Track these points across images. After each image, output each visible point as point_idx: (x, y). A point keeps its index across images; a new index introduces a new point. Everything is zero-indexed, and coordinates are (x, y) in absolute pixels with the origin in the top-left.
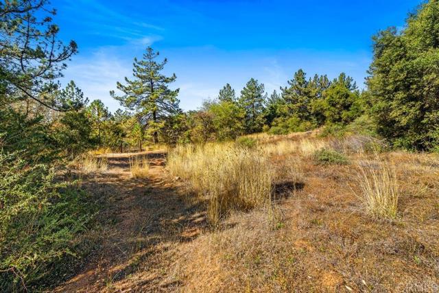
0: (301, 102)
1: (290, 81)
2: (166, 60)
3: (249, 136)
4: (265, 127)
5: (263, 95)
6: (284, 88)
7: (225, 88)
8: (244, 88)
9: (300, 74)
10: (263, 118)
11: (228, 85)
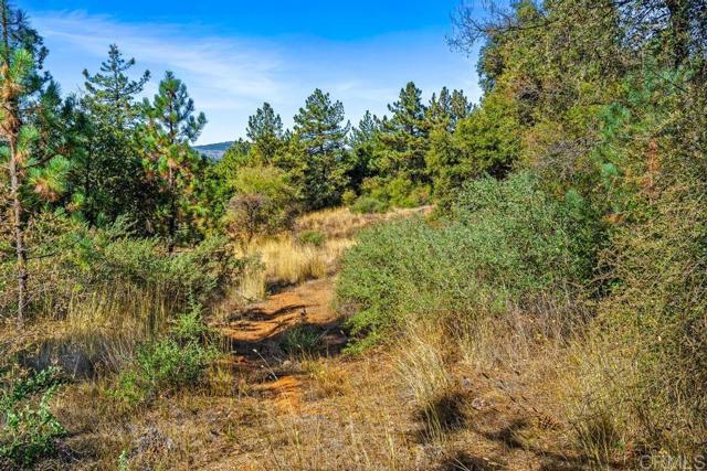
0: (413, 148)
1: (392, 106)
2: (147, 73)
3: (316, 216)
4: (348, 194)
5: (342, 125)
6: (381, 119)
7: (259, 112)
8: (301, 110)
9: (411, 92)
10: (345, 175)
11: (267, 106)
